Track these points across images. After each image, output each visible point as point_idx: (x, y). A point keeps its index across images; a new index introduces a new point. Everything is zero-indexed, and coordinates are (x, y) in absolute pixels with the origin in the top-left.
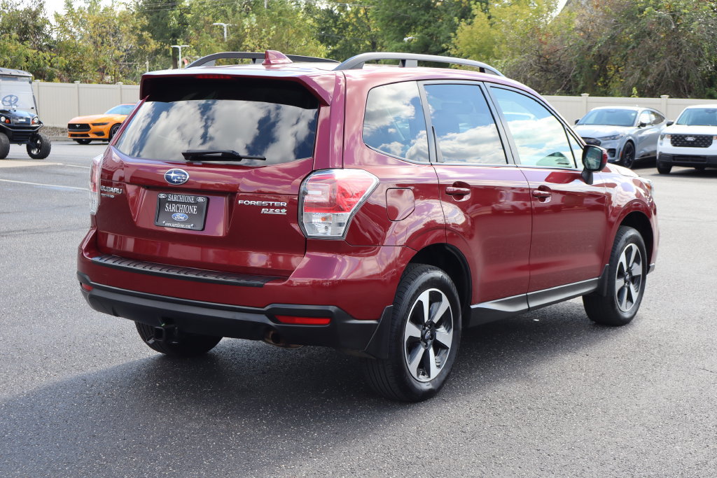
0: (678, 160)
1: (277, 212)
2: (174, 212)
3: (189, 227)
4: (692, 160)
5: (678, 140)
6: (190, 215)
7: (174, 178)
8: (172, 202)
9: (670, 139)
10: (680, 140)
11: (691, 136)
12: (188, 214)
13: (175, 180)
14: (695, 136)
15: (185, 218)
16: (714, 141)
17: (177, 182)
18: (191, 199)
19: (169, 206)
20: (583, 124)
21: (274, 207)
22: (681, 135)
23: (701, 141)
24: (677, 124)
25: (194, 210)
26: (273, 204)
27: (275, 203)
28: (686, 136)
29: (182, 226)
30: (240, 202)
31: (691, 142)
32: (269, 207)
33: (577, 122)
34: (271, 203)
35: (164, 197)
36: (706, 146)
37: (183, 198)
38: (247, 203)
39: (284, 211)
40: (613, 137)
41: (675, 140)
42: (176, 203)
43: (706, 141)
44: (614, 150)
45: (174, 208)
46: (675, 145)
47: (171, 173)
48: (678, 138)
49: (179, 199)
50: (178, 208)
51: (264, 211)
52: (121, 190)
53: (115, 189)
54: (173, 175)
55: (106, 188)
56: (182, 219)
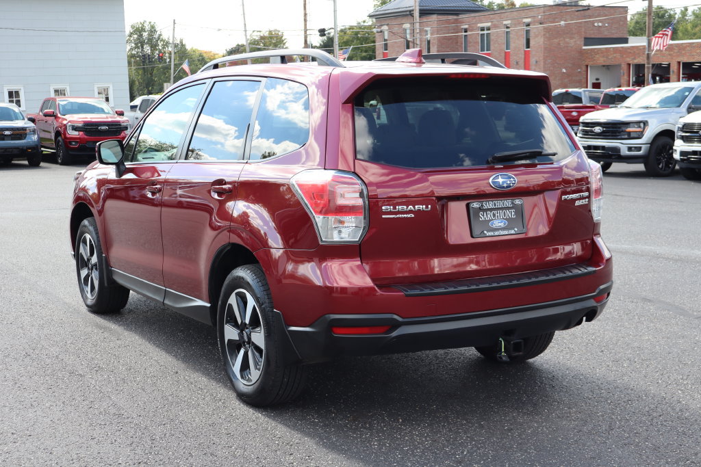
2: (490, 220)
3: (513, 232)
6: (509, 220)
7: (503, 182)
8: (487, 210)
12: (506, 219)
13: (505, 185)
15: (505, 224)
18: (507, 203)
19: (483, 215)
25: (511, 214)
29: (505, 232)
30: (563, 197)
32: (580, 198)
35: (478, 206)
37: (500, 203)
38: (568, 197)
42: (491, 210)
45: (490, 215)
47: (497, 177)
49: (495, 205)
50: (494, 215)
51: (577, 203)
52: (429, 206)
53: (416, 207)
54: (500, 180)
55: (395, 208)
56: (502, 225)
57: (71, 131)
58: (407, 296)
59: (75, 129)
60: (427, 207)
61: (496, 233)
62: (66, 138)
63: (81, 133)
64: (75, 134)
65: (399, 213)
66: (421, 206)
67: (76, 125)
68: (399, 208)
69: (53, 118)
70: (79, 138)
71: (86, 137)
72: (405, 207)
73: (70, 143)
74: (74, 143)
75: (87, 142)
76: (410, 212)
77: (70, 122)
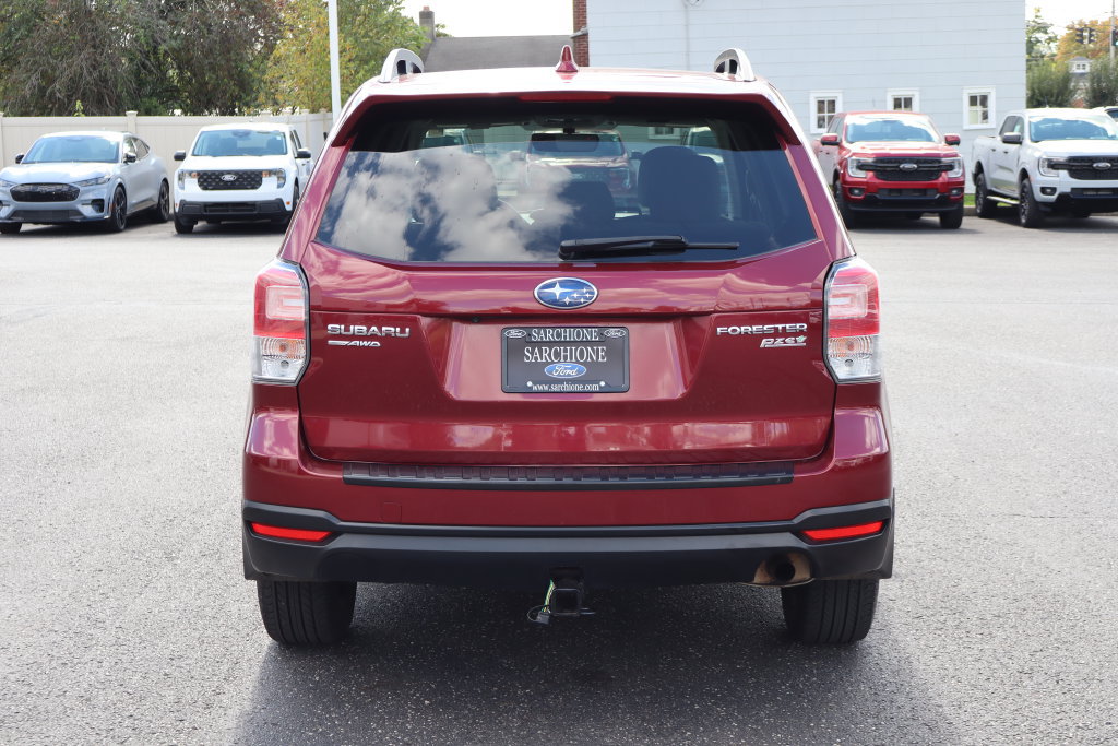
0: (211, 211)
1: (790, 341)
2: (547, 363)
3: (595, 387)
4: (234, 210)
5: (209, 180)
6: (590, 365)
7: (563, 295)
8: (541, 344)
9: (196, 180)
10: (214, 180)
11: (229, 172)
12: (585, 364)
13: (567, 300)
14: (236, 173)
15: (579, 372)
16: (264, 179)
17: (570, 304)
18: (590, 333)
19: (532, 353)
20: (33, 162)
21: (785, 334)
22: (213, 173)
23: (245, 179)
24: (194, 155)
25: (599, 355)
26: (784, 328)
27: (788, 326)
28: (222, 173)
29: (579, 388)
30: (719, 329)
31: (231, 182)
32: (776, 334)
33: (19, 159)
34: (780, 326)
36: (254, 187)
37: (570, 333)
38: (734, 330)
39: (801, 339)
40: (96, 181)
41: (205, 180)
42: (550, 344)
43: (253, 180)
44: (102, 200)
45: (547, 354)
46: (205, 188)
47: (552, 286)
48: (209, 177)
49: (559, 335)
50: (557, 355)
51: (765, 343)
52: (407, 330)
53: (384, 328)
54: (557, 291)
55: (347, 329)
56: (573, 373)
57: (854, 170)
58: (348, 482)
59: (861, 167)
60: (403, 331)
61: (555, 388)
62: (845, 182)
63: (871, 174)
64: (861, 176)
65: (353, 337)
66: (392, 329)
67: (863, 159)
68: (356, 329)
69: (836, 147)
70: (867, 183)
71: (877, 181)
72: (364, 328)
73: (851, 190)
74: (856, 192)
75: (880, 189)
76: (373, 337)
77: (854, 154)
